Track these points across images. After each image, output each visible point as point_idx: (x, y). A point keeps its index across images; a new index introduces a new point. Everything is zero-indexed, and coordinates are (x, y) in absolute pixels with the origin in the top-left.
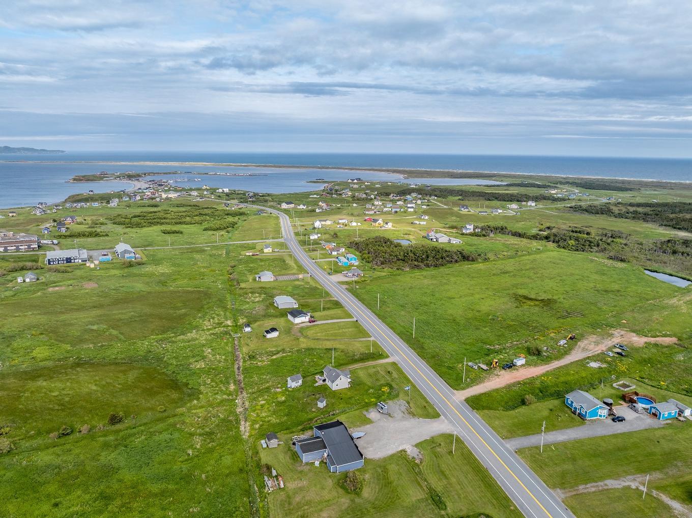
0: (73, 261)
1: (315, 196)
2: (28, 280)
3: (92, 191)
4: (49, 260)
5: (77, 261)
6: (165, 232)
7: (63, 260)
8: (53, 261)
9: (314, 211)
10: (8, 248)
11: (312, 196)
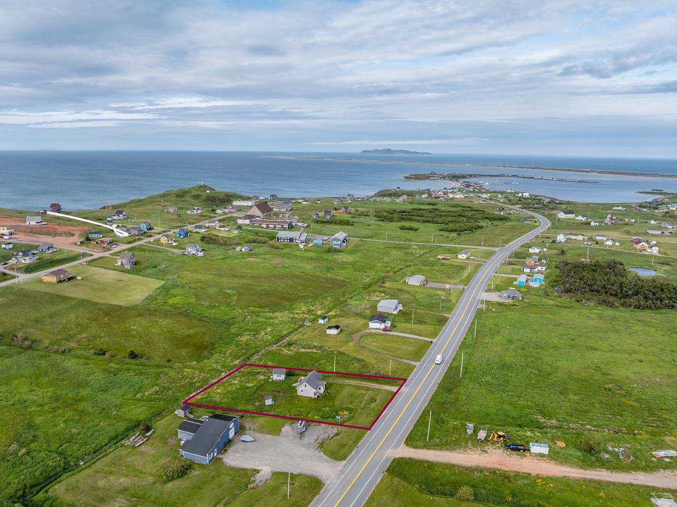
0: (294, 241)
1: (620, 208)
2: (243, 250)
3: (399, 188)
4: (278, 238)
5: (297, 241)
6: (402, 228)
7: (287, 239)
8: (281, 239)
9: (589, 224)
10: (269, 226)
11: (616, 208)
